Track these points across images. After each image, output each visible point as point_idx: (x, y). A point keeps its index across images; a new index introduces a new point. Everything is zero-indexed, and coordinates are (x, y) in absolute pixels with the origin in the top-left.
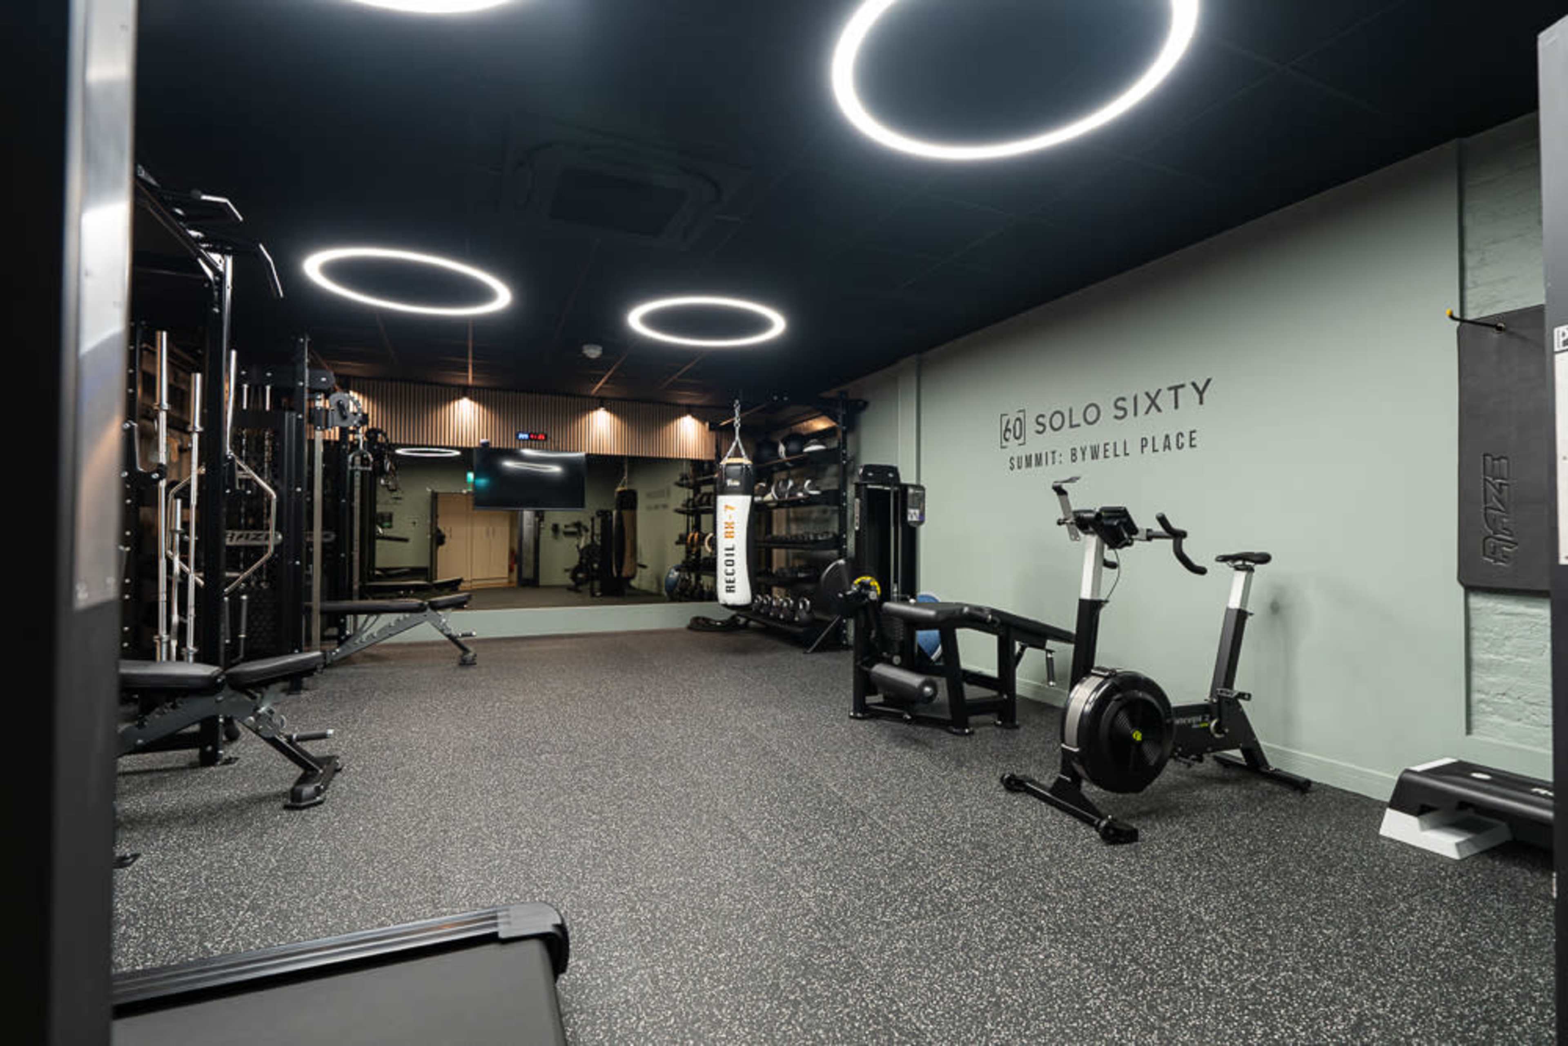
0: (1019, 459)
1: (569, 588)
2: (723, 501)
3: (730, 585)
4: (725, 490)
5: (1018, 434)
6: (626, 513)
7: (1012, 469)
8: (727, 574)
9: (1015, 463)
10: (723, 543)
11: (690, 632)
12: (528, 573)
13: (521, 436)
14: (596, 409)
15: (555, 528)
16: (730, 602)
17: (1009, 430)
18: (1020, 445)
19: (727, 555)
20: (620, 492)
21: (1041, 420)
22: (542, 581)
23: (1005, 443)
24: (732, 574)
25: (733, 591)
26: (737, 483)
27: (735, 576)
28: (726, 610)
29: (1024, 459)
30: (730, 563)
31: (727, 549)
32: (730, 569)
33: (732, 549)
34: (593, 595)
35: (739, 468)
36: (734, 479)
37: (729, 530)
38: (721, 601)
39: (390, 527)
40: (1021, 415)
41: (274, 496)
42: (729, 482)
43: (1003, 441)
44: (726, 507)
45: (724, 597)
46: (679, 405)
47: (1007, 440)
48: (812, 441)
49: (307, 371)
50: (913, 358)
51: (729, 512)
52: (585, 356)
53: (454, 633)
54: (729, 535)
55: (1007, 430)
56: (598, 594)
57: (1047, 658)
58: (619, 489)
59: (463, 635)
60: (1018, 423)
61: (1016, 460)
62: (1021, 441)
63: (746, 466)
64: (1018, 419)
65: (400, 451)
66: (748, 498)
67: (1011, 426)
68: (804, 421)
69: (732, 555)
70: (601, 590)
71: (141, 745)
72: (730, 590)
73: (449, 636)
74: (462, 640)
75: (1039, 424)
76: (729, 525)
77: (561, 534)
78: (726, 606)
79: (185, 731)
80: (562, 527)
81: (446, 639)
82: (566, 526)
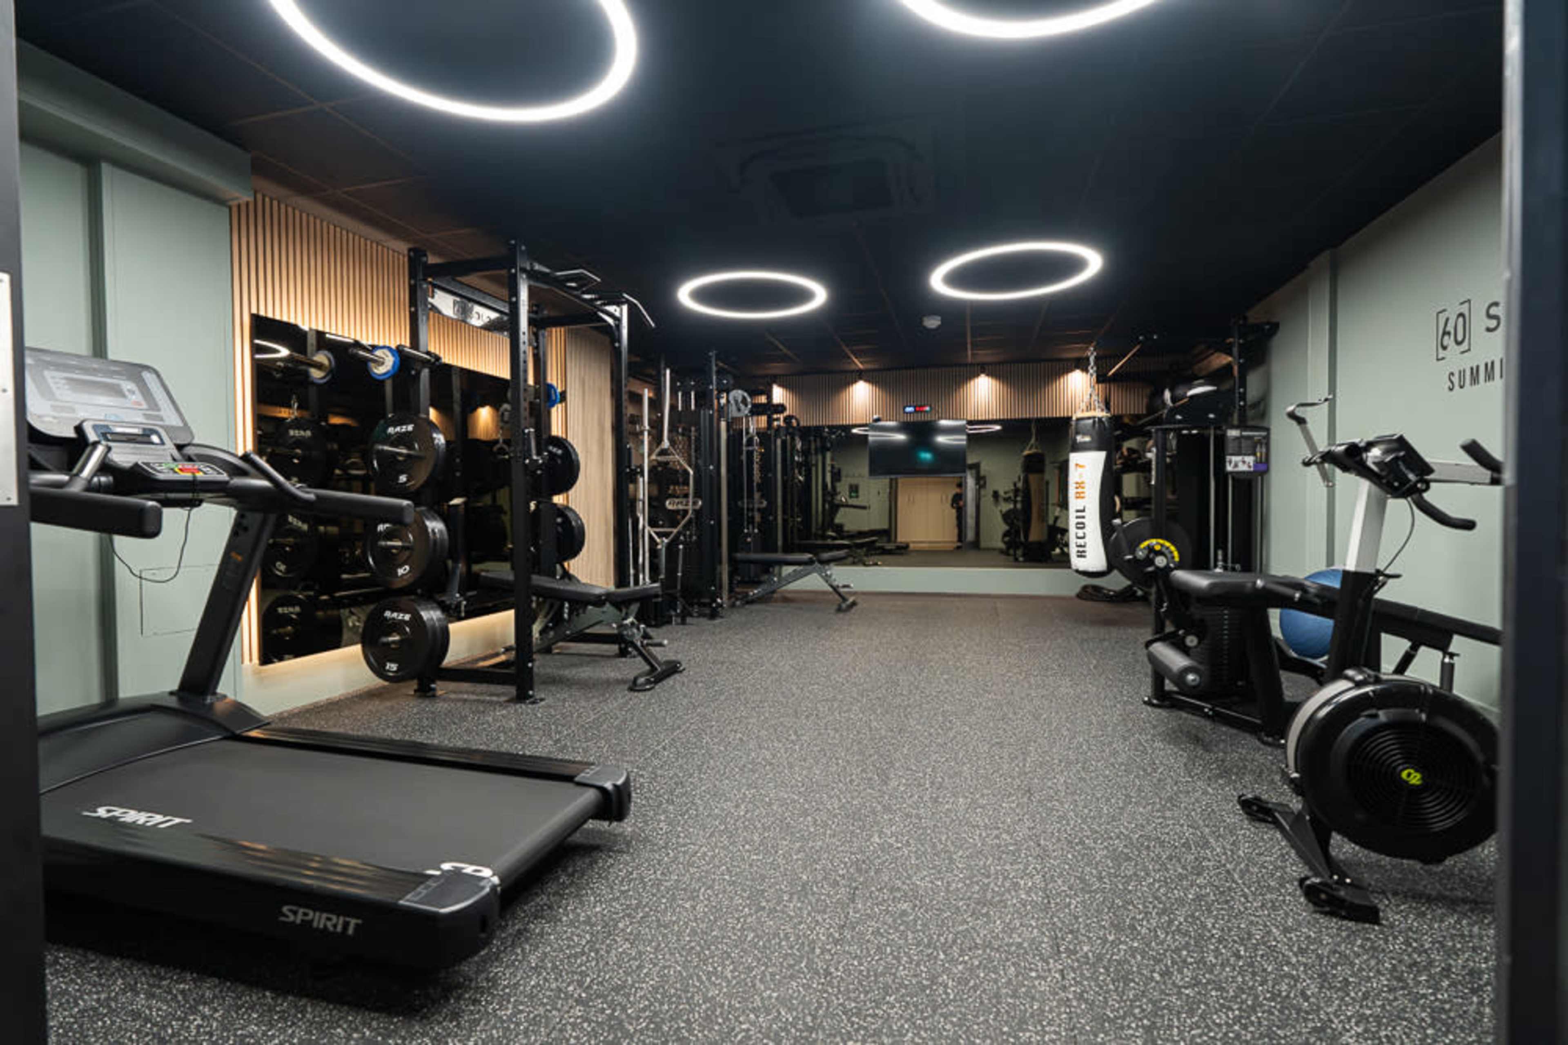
0: (1462, 373)
1: (1002, 552)
2: (1075, 458)
3: (1081, 549)
4: (1077, 448)
5: (1460, 338)
6: (1033, 478)
7: (1451, 389)
8: (1078, 538)
9: (1455, 379)
10: (1074, 504)
11: (1079, 601)
12: (970, 535)
13: (909, 409)
14: (978, 375)
15: (996, 495)
16: (1081, 569)
17: (1449, 333)
18: (1463, 352)
19: (1077, 517)
20: (1028, 456)
21: (1493, 311)
22: (983, 544)
23: (1442, 353)
24: (1083, 538)
25: (1084, 557)
26: (1087, 439)
27: (1086, 540)
28: (1080, 576)
29: (1468, 373)
30: (1081, 526)
31: (1078, 511)
32: (1080, 533)
33: (1083, 511)
34: (1016, 560)
35: (1091, 421)
36: (1084, 434)
37: (1080, 490)
38: (1074, 567)
39: (857, 497)
40: (1464, 309)
41: (691, 472)
42: (1079, 438)
43: (1440, 350)
44: (1077, 465)
45: (1077, 563)
46: (1068, 360)
47: (1444, 348)
48: (1196, 382)
49: (714, 378)
50: (1325, 257)
51: (1080, 470)
52: (925, 328)
53: (835, 584)
54: (1079, 496)
55: (1446, 333)
56: (1021, 559)
57: (1443, 663)
58: (1026, 452)
59: (845, 586)
60: (1461, 320)
61: (1457, 375)
62: (1465, 346)
63: (1100, 419)
64: (1461, 315)
65: (855, 431)
66: (1101, 456)
67: (1449, 327)
68: (1203, 360)
69: (1083, 517)
70: (1024, 555)
71: (568, 636)
72: (1081, 555)
73: (835, 589)
74: (842, 590)
75: (1490, 316)
76: (1080, 485)
77: (1001, 500)
78: (1077, 571)
79: (588, 631)
80: (1001, 493)
81: (830, 589)
82: (1006, 493)
